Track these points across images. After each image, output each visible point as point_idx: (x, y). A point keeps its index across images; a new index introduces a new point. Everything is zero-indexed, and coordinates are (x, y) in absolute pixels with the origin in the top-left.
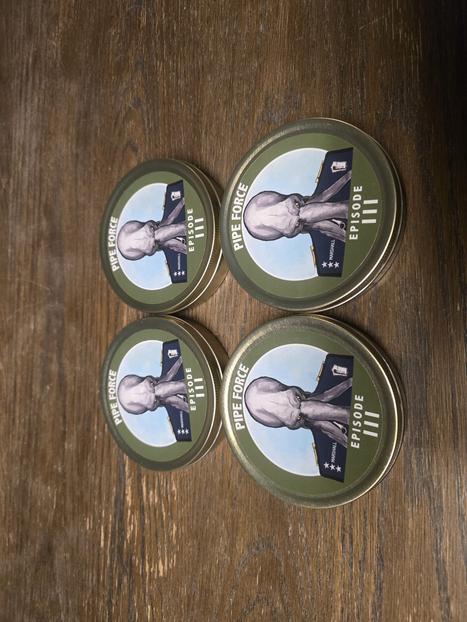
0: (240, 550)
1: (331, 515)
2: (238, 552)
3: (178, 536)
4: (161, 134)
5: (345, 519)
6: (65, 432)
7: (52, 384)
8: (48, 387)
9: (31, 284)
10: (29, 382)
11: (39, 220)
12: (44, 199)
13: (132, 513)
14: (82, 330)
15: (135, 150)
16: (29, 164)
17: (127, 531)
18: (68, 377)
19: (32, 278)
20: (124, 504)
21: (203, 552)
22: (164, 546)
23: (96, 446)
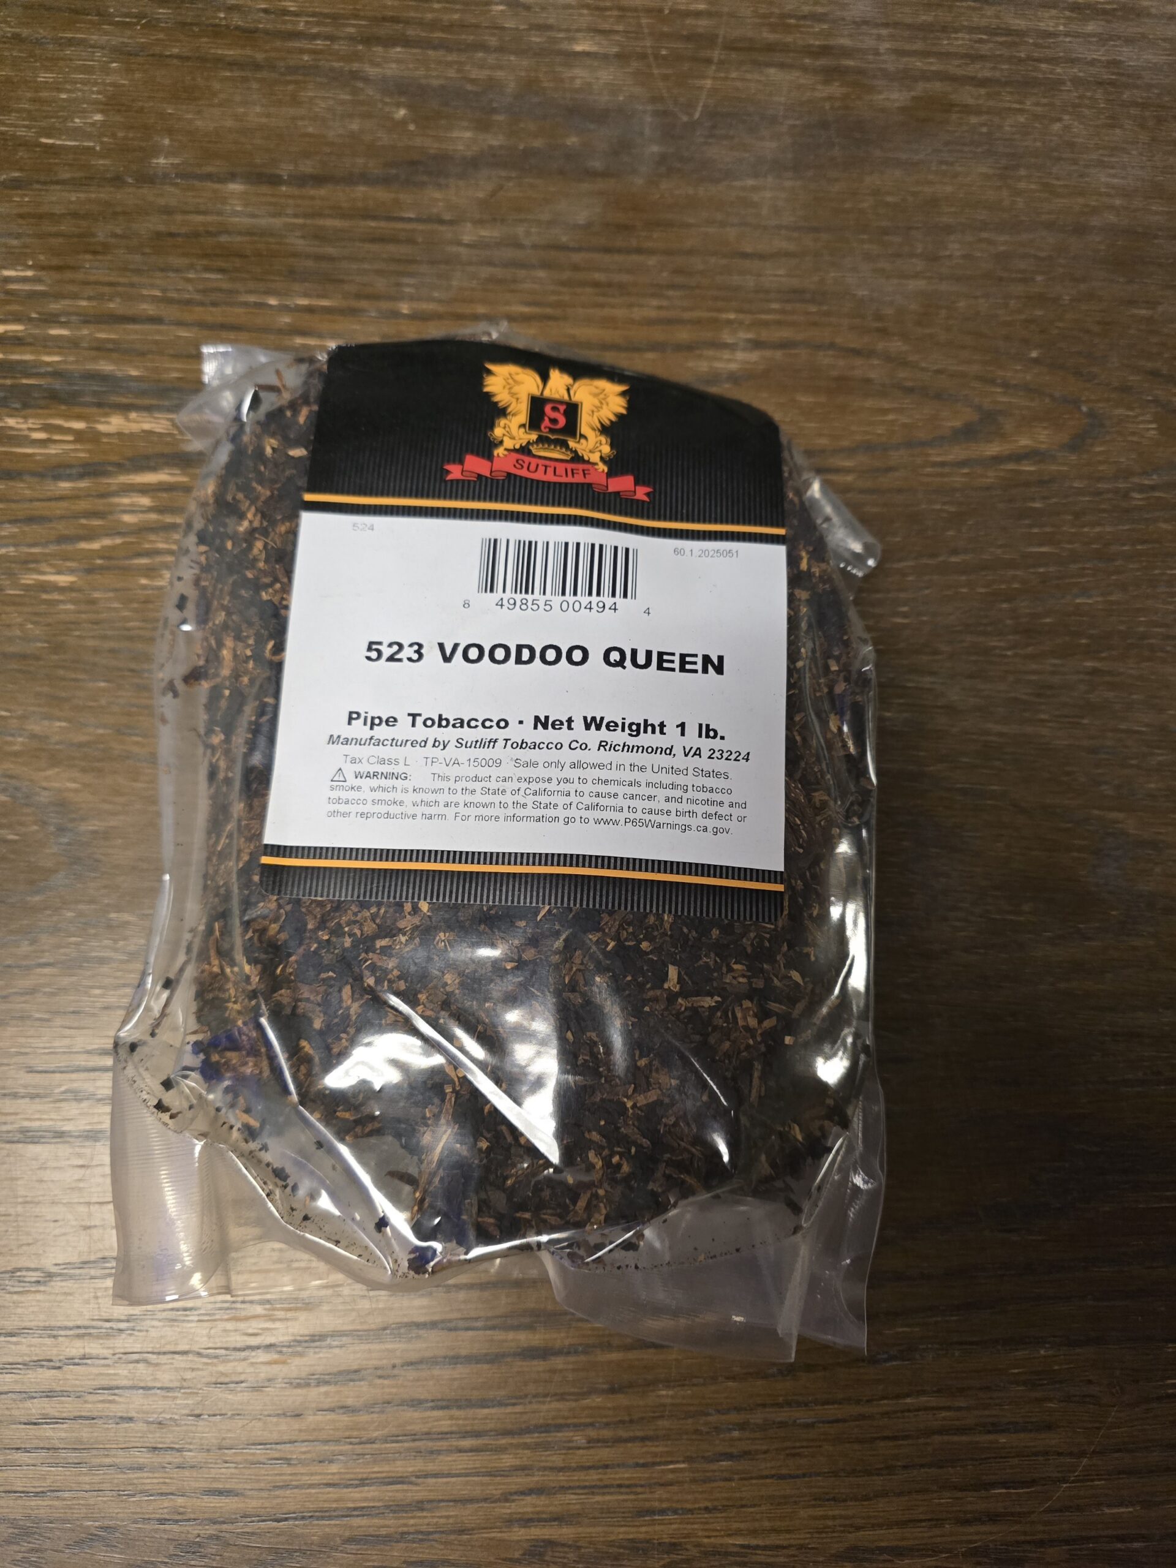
0: (46, 778)
2: (42, 774)
3: (46, 592)
4: (1108, 529)
6: (275, 180)
7: (412, 127)
8: (402, 112)
9: (710, 40)
10: (411, 32)
11: (906, 77)
12: (967, 96)
13: (79, 436)
14: (579, 249)
15: (1077, 444)
16: (1077, 35)
17: (25, 417)
18: (438, 195)
19: (731, 46)
20: (99, 405)
21: (20, 671)
22: (6, 545)
23: (246, 304)
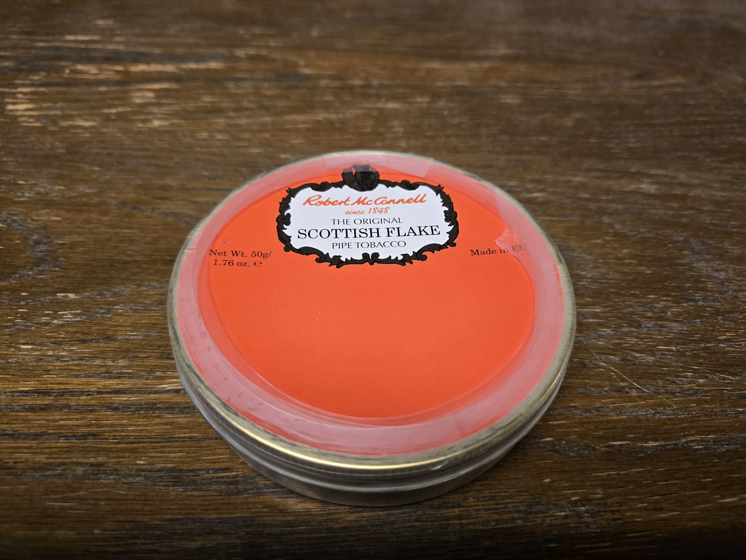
1: (93, 370)
5: (83, 395)
